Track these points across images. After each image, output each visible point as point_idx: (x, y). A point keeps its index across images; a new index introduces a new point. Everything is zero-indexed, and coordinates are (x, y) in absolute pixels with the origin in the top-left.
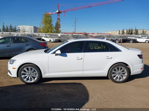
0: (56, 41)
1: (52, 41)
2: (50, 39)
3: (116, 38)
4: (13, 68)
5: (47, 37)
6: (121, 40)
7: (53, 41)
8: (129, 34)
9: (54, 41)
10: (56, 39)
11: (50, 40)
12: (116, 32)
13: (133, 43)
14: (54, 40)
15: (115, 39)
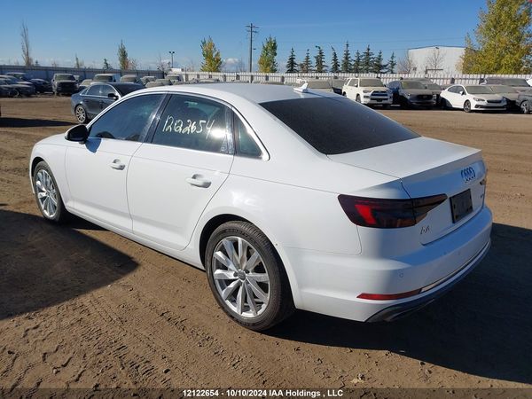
0: (491, 109)
1: (473, 108)
2: (469, 97)
5: (456, 90)
7: (477, 106)
9: (482, 107)
10: (497, 97)
11: (467, 102)
14: (484, 103)
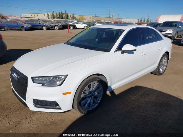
3: (54, 23)
4: (64, 94)
6: (60, 26)
8: (60, 18)
12: (37, 15)
13: (73, 29)
15: (53, 25)
